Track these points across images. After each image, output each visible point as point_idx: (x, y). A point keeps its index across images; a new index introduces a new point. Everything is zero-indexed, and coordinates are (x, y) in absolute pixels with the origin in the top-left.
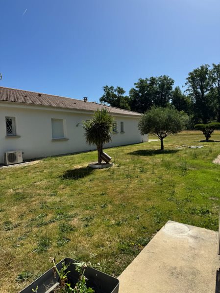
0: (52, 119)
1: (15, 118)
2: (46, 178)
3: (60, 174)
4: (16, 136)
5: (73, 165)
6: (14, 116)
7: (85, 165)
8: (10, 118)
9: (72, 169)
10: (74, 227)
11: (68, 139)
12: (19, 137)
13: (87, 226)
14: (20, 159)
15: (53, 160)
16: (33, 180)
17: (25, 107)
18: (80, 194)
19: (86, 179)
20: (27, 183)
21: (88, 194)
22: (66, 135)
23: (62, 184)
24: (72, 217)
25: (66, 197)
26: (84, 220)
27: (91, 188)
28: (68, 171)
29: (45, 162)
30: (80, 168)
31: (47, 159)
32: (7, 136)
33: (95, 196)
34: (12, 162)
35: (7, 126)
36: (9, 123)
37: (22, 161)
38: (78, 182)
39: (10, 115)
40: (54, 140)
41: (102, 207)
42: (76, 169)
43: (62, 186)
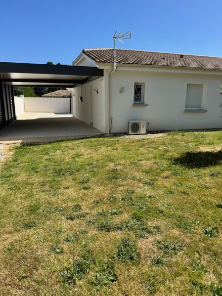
0: (188, 84)
1: (144, 84)
2: (155, 158)
3: (176, 155)
4: (144, 105)
5: (200, 146)
6: (144, 82)
7: (216, 149)
8: (139, 85)
9: (194, 152)
10: (139, 255)
11: (206, 111)
12: (147, 105)
13: (158, 262)
14: (143, 130)
15: (178, 136)
16: (140, 158)
17: (155, 70)
18: (184, 193)
19: (207, 171)
20: (131, 160)
21: (195, 198)
22: (204, 105)
23: (169, 170)
24: (149, 232)
25: (161, 192)
26: (161, 248)
27: (206, 188)
28: (188, 153)
29: (168, 137)
30: (207, 152)
31: (172, 133)
32: (134, 104)
33: (205, 204)
34: (134, 132)
35: (136, 93)
36: (138, 90)
37: (145, 132)
38: (192, 173)
39: (139, 80)
40: (187, 111)
41: (206, 233)
42: (200, 153)
43: (166, 173)
